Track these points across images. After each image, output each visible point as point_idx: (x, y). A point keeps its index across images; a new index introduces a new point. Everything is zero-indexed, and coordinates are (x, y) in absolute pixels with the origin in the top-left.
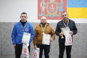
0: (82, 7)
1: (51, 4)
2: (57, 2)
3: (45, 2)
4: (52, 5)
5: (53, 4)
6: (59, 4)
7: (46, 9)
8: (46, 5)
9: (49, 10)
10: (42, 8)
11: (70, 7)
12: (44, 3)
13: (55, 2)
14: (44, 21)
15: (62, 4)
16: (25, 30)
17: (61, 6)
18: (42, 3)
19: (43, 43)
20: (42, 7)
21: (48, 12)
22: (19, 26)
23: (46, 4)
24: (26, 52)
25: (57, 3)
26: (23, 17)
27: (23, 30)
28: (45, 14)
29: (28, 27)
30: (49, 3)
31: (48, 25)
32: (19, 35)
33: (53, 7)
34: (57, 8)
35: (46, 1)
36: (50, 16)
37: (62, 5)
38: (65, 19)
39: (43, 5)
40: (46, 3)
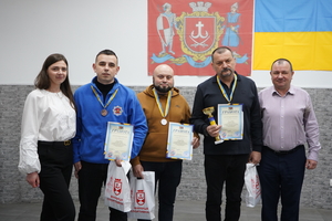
0: (306, 29)
1: (197, 20)
2: (217, 13)
3: (172, 11)
4: (200, 25)
5: (203, 21)
6: (223, 19)
7: (176, 37)
8: (178, 23)
9: (189, 42)
10: (163, 36)
11: (265, 31)
12: (171, 18)
13: (210, 11)
14: (165, 79)
15: (233, 21)
16: (110, 112)
17: (233, 28)
18: (162, 15)
19: (169, 156)
20: (162, 32)
21: (185, 50)
22: (89, 98)
23: (177, 19)
24: (119, 191)
25: (218, 17)
26: (103, 64)
27: (105, 113)
28: (176, 57)
29: (123, 99)
30: (189, 16)
31: (175, 93)
32: (93, 130)
33: (203, 30)
34: (218, 34)
35: (177, 11)
36: (192, 63)
37: (234, 25)
38: (224, 74)
39: (166, 25)
40: (178, 15)
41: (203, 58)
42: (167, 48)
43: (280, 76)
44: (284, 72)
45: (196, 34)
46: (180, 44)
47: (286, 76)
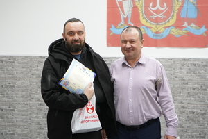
41: (161, 29)
42: (126, 20)
43: (128, 45)
44: (132, 41)
45: (154, 6)
46: (138, 16)
47: (134, 45)
